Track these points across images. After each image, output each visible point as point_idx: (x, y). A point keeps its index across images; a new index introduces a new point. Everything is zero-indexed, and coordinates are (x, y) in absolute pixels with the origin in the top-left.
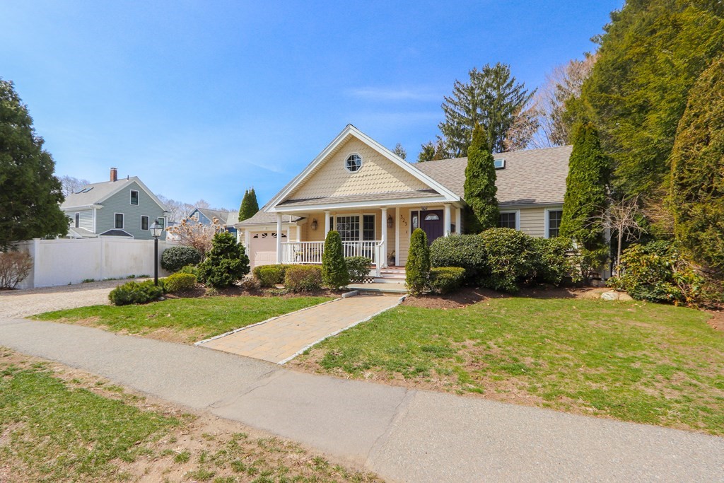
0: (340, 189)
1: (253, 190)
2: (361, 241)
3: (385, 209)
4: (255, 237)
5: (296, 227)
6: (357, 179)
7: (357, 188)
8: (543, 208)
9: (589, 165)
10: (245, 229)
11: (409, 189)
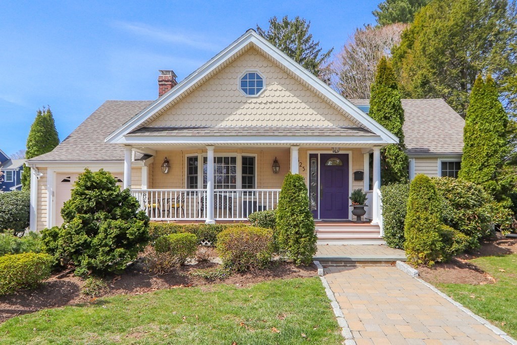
0: (231, 117)
1: (49, 112)
2: (239, 189)
3: (297, 148)
4: (65, 181)
5: (141, 169)
6: (257, 106)
7: (257, 117)
8: (436, 158)
9: (494, 118)
10: (46, 169)
11: (331, 125)
